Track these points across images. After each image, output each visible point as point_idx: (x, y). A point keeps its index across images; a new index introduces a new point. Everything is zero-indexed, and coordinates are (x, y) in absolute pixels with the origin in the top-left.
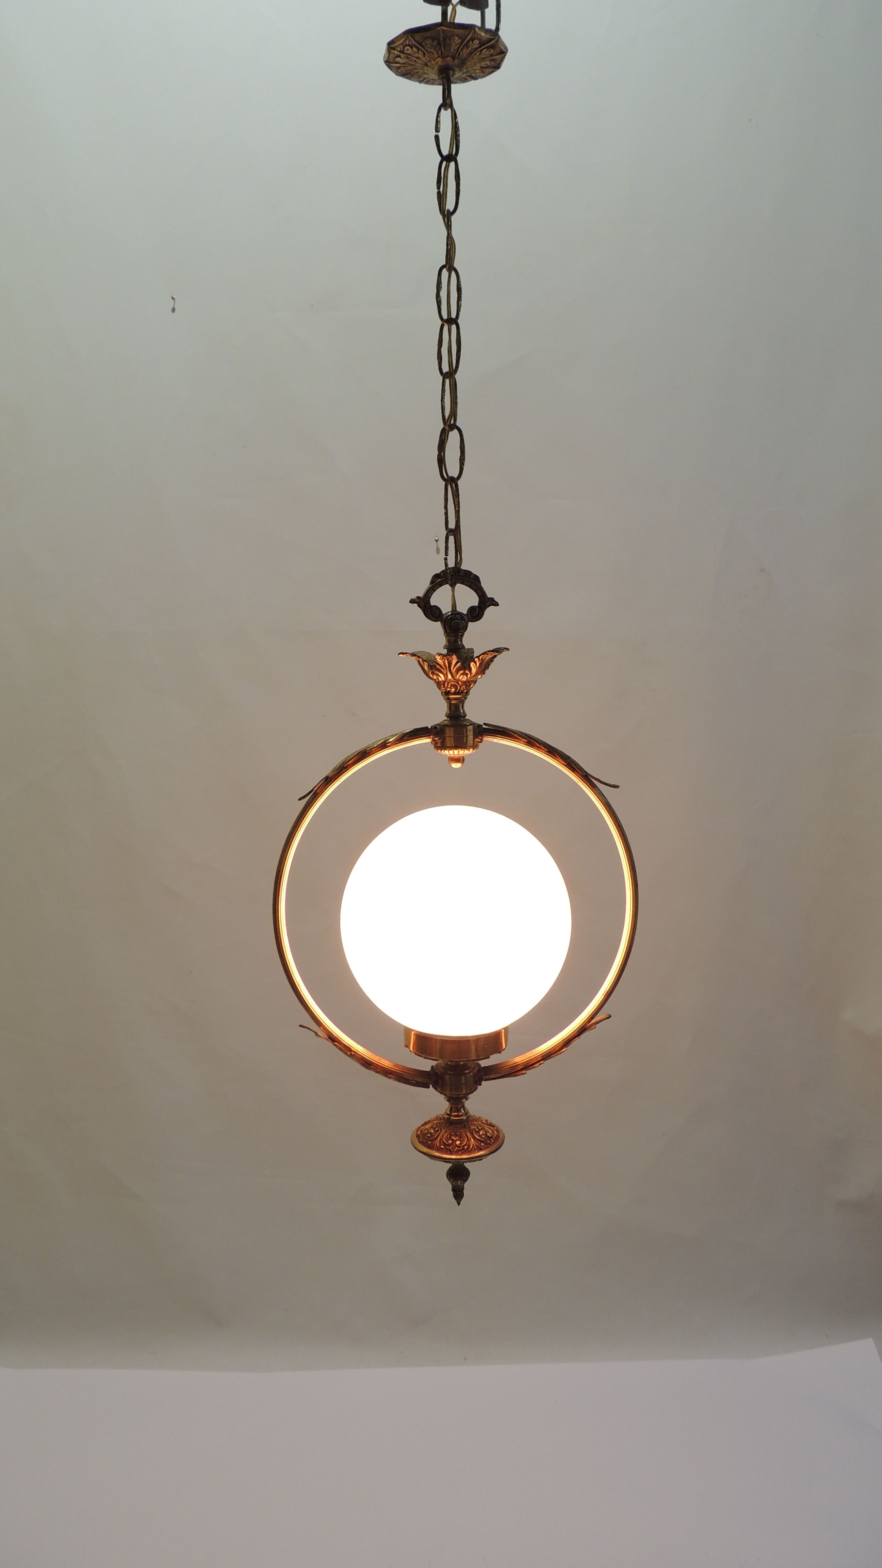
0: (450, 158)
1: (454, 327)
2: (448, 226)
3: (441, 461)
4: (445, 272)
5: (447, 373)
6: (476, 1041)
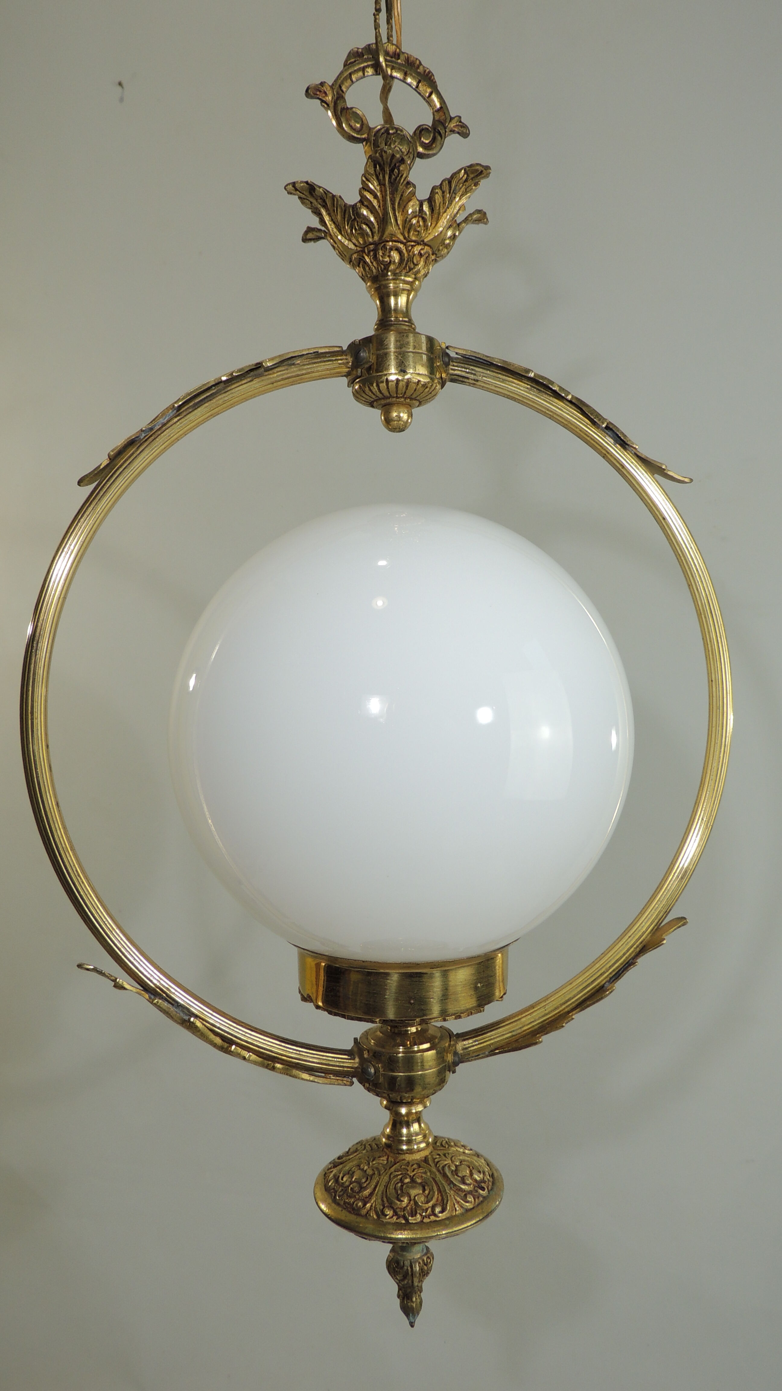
6: (445, 974)
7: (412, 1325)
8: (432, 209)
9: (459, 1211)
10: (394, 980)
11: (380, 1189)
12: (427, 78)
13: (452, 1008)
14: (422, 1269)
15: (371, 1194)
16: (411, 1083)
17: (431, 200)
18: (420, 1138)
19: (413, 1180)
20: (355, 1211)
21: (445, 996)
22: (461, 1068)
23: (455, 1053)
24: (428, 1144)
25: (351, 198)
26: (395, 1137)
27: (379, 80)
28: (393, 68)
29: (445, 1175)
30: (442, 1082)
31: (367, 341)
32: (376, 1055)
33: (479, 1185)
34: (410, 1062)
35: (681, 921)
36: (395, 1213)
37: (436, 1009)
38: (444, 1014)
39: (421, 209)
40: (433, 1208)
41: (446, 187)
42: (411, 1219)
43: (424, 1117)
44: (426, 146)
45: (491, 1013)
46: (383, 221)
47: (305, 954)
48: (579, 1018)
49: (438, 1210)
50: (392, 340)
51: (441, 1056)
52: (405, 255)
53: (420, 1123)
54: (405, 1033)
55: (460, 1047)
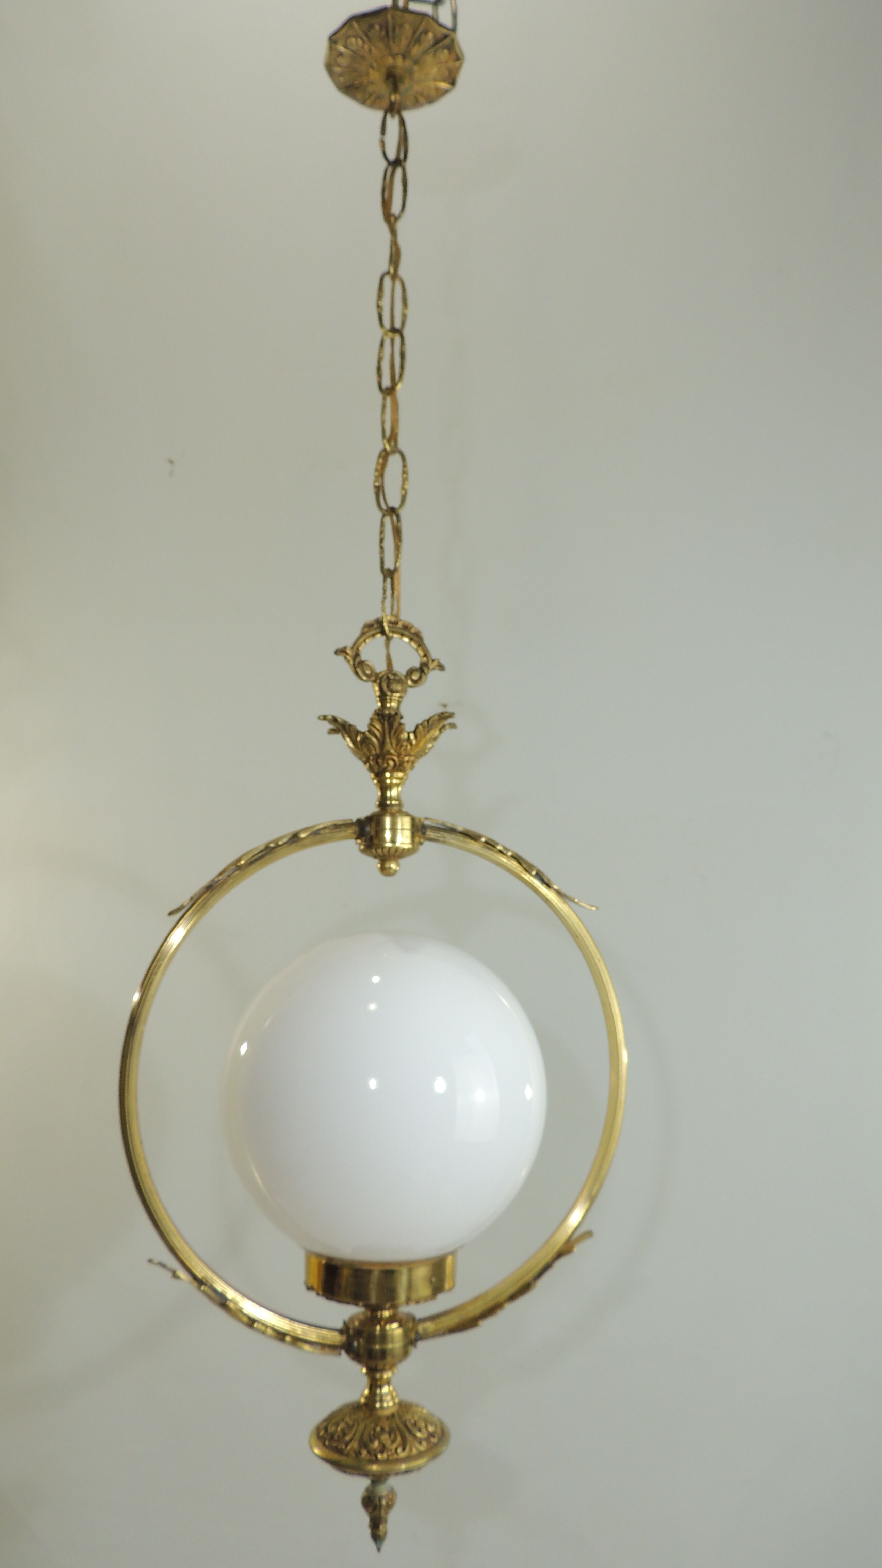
0: (397, 163)
1: (397, 339)
2: (393, 232)
3: (379, 490)
4: (387, 281)
5: (387, 389)
6: (410, 1271)
7: (379, 1550)
8: (416, 737)
9: (414, 1451)
10: (375, 1277)
11: (357, 1436)
12: (417, 638)
13: (414, 1296)
14: (387, 1503)
15: (351, 1440)
16: (383, 1354)
17: (415, 732)
18: (389, 1398)
19: (383, 1429)
20: (340, 1452)
21: (410, 1286)
22: (420, 1344)
23: (417, 1333)
24: (395, 1403)
25: (363, 726)
26: (372, 1397)
27: (384, 638)
28: (393, 632)
29: (406, 1426)
30: (406, 1354)
31: (370, 819)
32: (358, 1333)
33: (432, 1435)
34: (384, 1337)
35: (589, 1234)
36: (369, 1452)
37: (402, 1296)
38: (408, 1301)
39: (409, 737)
40: (396, 1449)
41: (426, 724)
42: (379, 1456)
43: (393, 1381)
44: (415, 682)
45: (443, 1302)
46: (382, 744)
47: (310, 1254)
48: (509, 1308)
49: (399, 1450)
50: (388, 820)
51: (406, 1334)
52: (398, 763)
53: (389, 1386)
54: (382, 1315)
55: (420, 1328)
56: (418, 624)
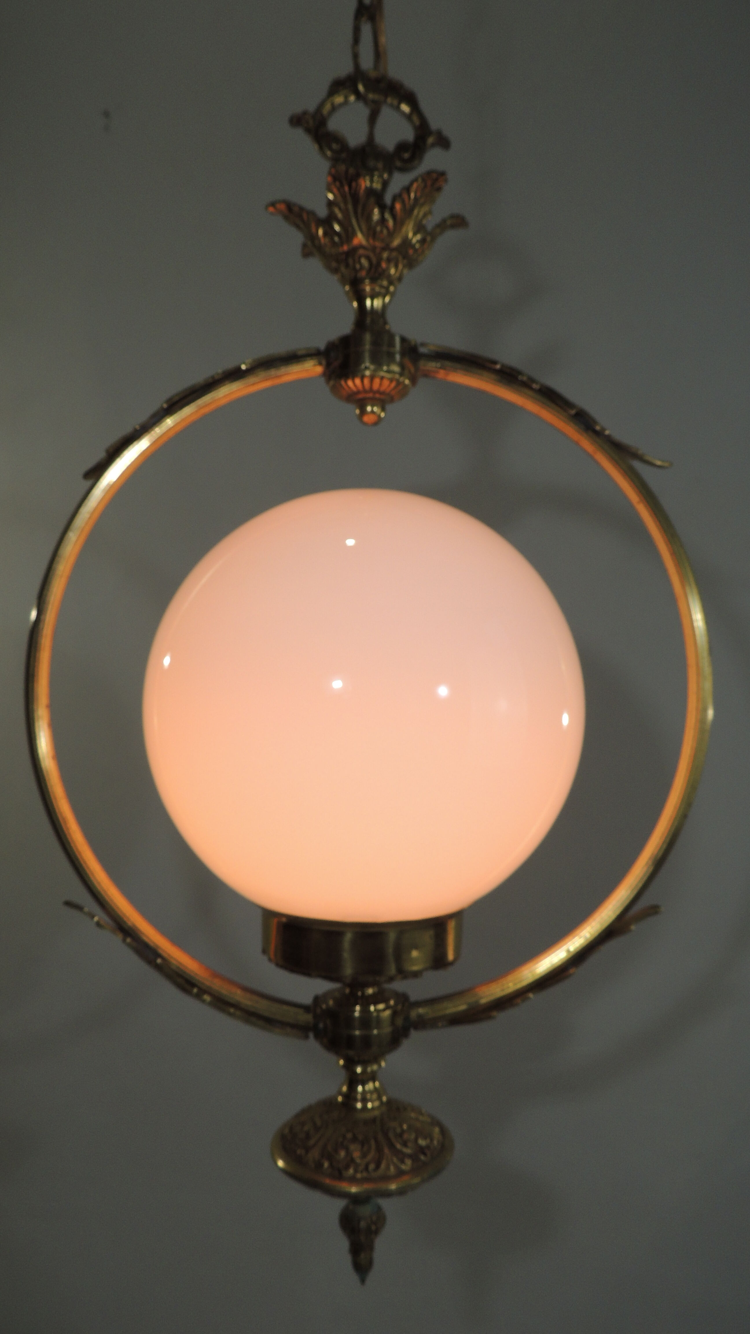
7: (363, 1281)
11: (322, 1142)
12: (411, 99)
13: (405, 969)
16: (367, 1041)
18: (374, 1096)
19: (355, 1137)
22: (413, 1034)
23: (410, 1019)
24: (382, 1103)
26: (350, 1097)
29: (387, 1136)
30: (395, 1043)
32: (332, 1014)
34: (366, 1020)
36: (331, 1165)
37: (390, 969)
38: (398, 975)
43: (379, 1076)
44: (405, 161)
50: (367, 340)
51: (395, 1018)
52: (374, 260)
53: (374, 1082)
54: (363, 994)
55: (414, 1014)
56: (410, 82)
